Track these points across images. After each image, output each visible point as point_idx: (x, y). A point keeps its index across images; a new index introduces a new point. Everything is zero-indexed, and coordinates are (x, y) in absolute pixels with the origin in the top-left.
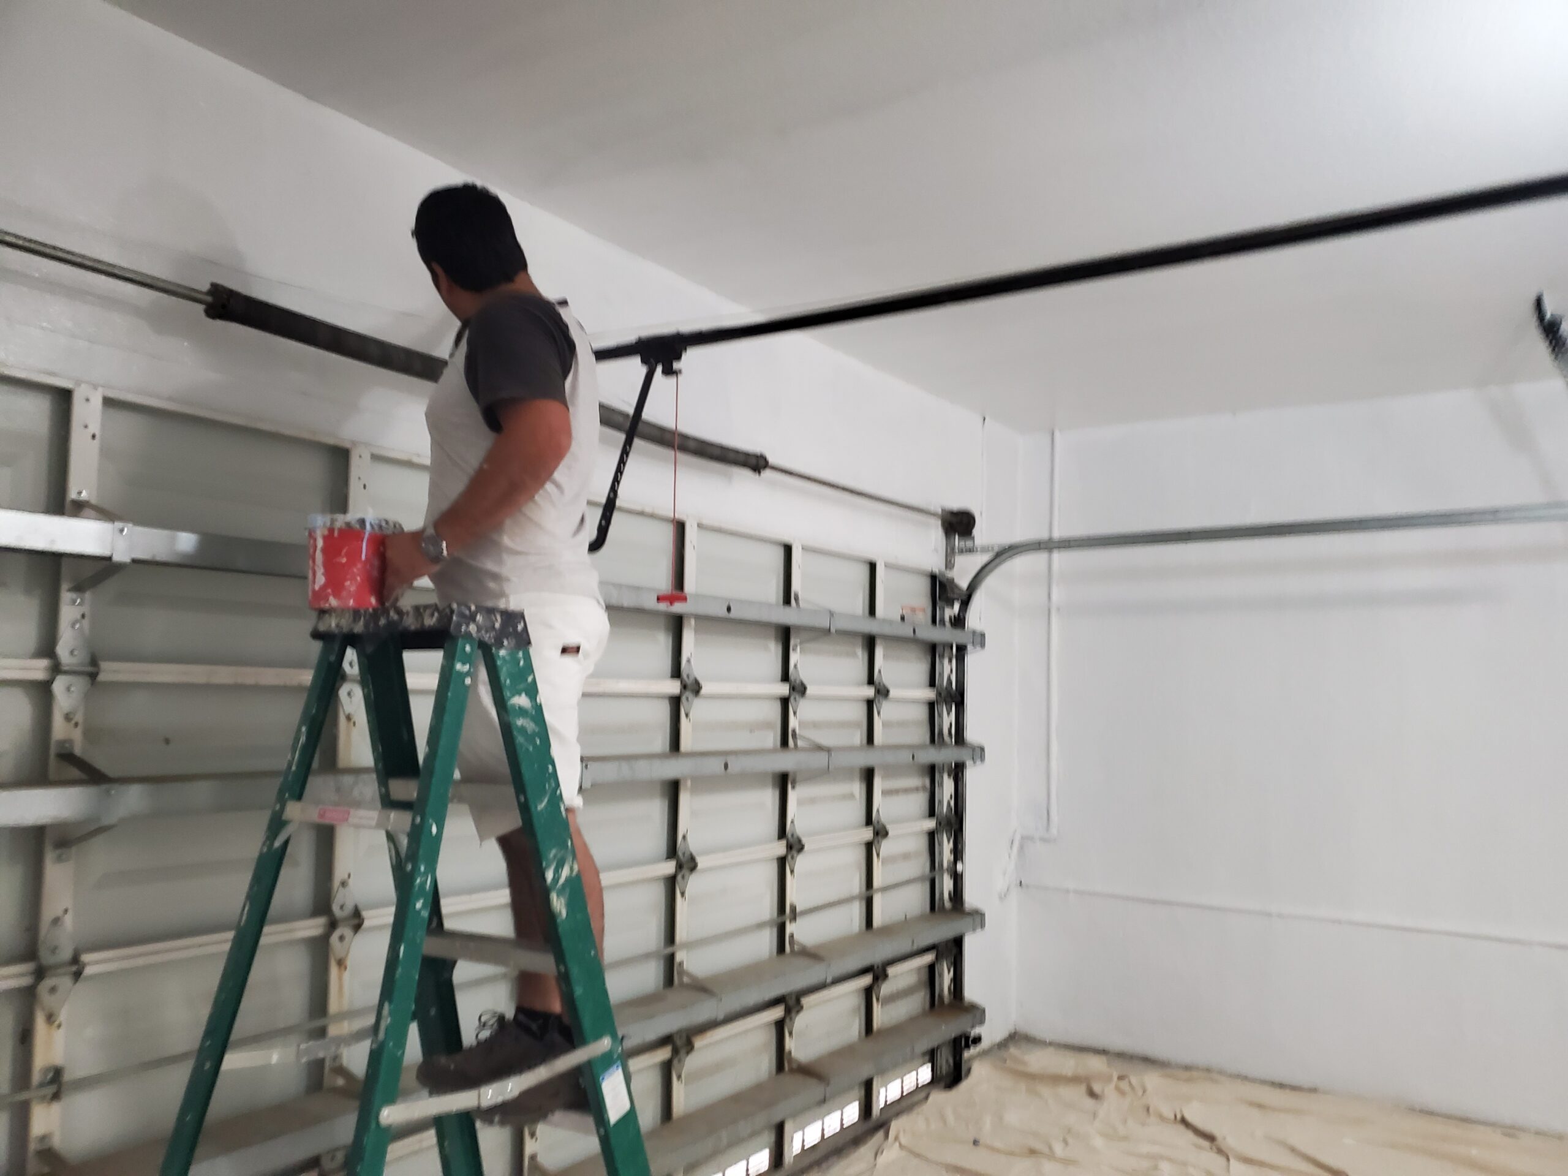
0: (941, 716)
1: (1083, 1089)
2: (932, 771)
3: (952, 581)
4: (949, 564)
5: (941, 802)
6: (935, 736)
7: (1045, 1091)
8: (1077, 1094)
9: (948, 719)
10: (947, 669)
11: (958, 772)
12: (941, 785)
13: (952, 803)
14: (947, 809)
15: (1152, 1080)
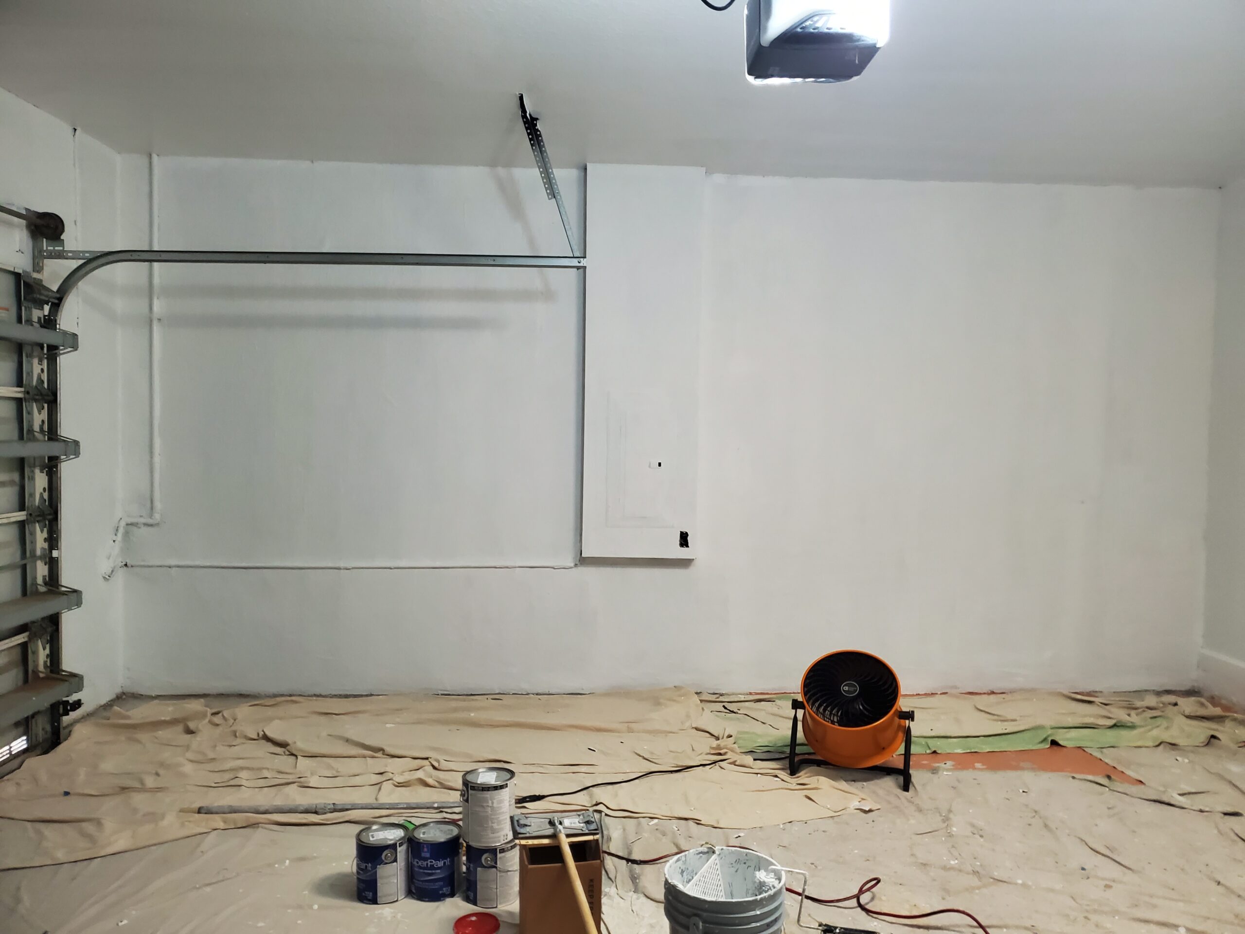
0: (30, 413)
1: (180, 728)
2: (21, 464)
3: (39, 282)
4: (37, 267)
5: (32, 495)
6: (24, 433)
7: (144, 736)
8: (175, 734)
9: (38, 417)
10: (37, 369)
11: (52, 466)
12: (32, 479)
13: (46, 496)
14: (39, 500)
15: (243, 711)
